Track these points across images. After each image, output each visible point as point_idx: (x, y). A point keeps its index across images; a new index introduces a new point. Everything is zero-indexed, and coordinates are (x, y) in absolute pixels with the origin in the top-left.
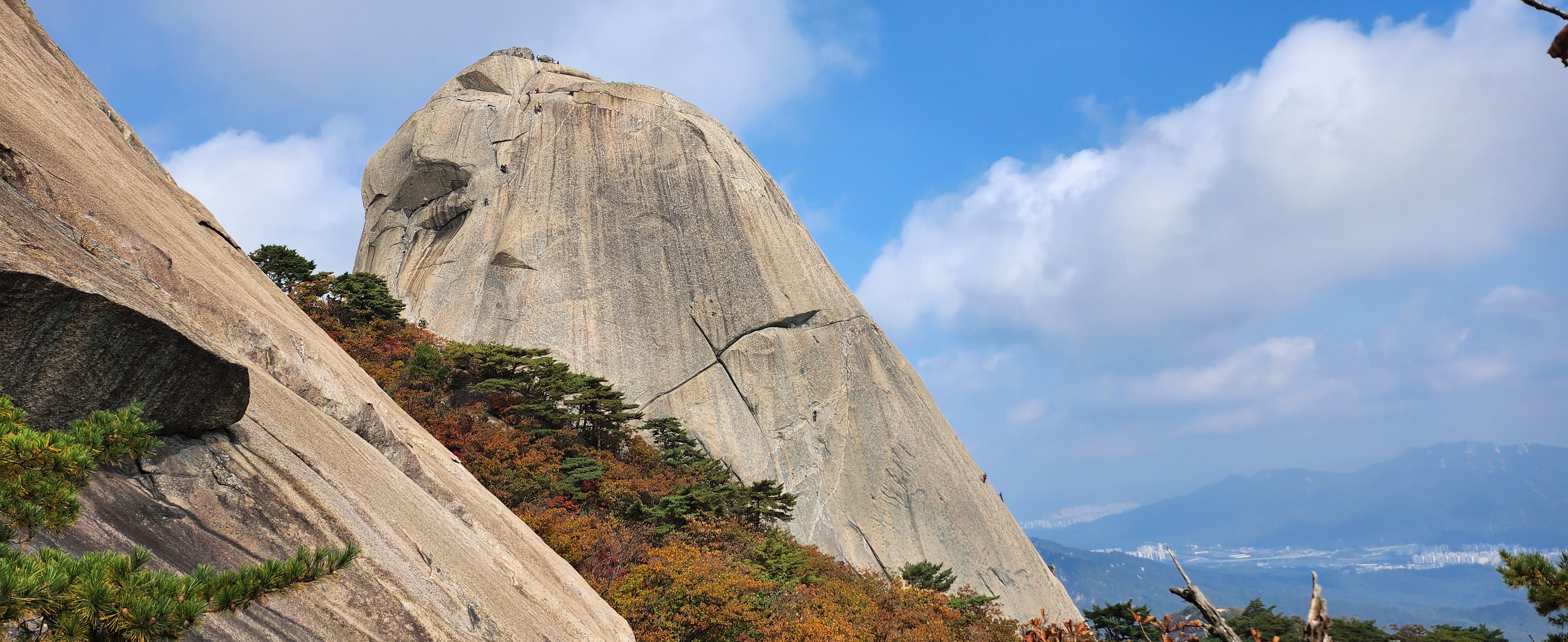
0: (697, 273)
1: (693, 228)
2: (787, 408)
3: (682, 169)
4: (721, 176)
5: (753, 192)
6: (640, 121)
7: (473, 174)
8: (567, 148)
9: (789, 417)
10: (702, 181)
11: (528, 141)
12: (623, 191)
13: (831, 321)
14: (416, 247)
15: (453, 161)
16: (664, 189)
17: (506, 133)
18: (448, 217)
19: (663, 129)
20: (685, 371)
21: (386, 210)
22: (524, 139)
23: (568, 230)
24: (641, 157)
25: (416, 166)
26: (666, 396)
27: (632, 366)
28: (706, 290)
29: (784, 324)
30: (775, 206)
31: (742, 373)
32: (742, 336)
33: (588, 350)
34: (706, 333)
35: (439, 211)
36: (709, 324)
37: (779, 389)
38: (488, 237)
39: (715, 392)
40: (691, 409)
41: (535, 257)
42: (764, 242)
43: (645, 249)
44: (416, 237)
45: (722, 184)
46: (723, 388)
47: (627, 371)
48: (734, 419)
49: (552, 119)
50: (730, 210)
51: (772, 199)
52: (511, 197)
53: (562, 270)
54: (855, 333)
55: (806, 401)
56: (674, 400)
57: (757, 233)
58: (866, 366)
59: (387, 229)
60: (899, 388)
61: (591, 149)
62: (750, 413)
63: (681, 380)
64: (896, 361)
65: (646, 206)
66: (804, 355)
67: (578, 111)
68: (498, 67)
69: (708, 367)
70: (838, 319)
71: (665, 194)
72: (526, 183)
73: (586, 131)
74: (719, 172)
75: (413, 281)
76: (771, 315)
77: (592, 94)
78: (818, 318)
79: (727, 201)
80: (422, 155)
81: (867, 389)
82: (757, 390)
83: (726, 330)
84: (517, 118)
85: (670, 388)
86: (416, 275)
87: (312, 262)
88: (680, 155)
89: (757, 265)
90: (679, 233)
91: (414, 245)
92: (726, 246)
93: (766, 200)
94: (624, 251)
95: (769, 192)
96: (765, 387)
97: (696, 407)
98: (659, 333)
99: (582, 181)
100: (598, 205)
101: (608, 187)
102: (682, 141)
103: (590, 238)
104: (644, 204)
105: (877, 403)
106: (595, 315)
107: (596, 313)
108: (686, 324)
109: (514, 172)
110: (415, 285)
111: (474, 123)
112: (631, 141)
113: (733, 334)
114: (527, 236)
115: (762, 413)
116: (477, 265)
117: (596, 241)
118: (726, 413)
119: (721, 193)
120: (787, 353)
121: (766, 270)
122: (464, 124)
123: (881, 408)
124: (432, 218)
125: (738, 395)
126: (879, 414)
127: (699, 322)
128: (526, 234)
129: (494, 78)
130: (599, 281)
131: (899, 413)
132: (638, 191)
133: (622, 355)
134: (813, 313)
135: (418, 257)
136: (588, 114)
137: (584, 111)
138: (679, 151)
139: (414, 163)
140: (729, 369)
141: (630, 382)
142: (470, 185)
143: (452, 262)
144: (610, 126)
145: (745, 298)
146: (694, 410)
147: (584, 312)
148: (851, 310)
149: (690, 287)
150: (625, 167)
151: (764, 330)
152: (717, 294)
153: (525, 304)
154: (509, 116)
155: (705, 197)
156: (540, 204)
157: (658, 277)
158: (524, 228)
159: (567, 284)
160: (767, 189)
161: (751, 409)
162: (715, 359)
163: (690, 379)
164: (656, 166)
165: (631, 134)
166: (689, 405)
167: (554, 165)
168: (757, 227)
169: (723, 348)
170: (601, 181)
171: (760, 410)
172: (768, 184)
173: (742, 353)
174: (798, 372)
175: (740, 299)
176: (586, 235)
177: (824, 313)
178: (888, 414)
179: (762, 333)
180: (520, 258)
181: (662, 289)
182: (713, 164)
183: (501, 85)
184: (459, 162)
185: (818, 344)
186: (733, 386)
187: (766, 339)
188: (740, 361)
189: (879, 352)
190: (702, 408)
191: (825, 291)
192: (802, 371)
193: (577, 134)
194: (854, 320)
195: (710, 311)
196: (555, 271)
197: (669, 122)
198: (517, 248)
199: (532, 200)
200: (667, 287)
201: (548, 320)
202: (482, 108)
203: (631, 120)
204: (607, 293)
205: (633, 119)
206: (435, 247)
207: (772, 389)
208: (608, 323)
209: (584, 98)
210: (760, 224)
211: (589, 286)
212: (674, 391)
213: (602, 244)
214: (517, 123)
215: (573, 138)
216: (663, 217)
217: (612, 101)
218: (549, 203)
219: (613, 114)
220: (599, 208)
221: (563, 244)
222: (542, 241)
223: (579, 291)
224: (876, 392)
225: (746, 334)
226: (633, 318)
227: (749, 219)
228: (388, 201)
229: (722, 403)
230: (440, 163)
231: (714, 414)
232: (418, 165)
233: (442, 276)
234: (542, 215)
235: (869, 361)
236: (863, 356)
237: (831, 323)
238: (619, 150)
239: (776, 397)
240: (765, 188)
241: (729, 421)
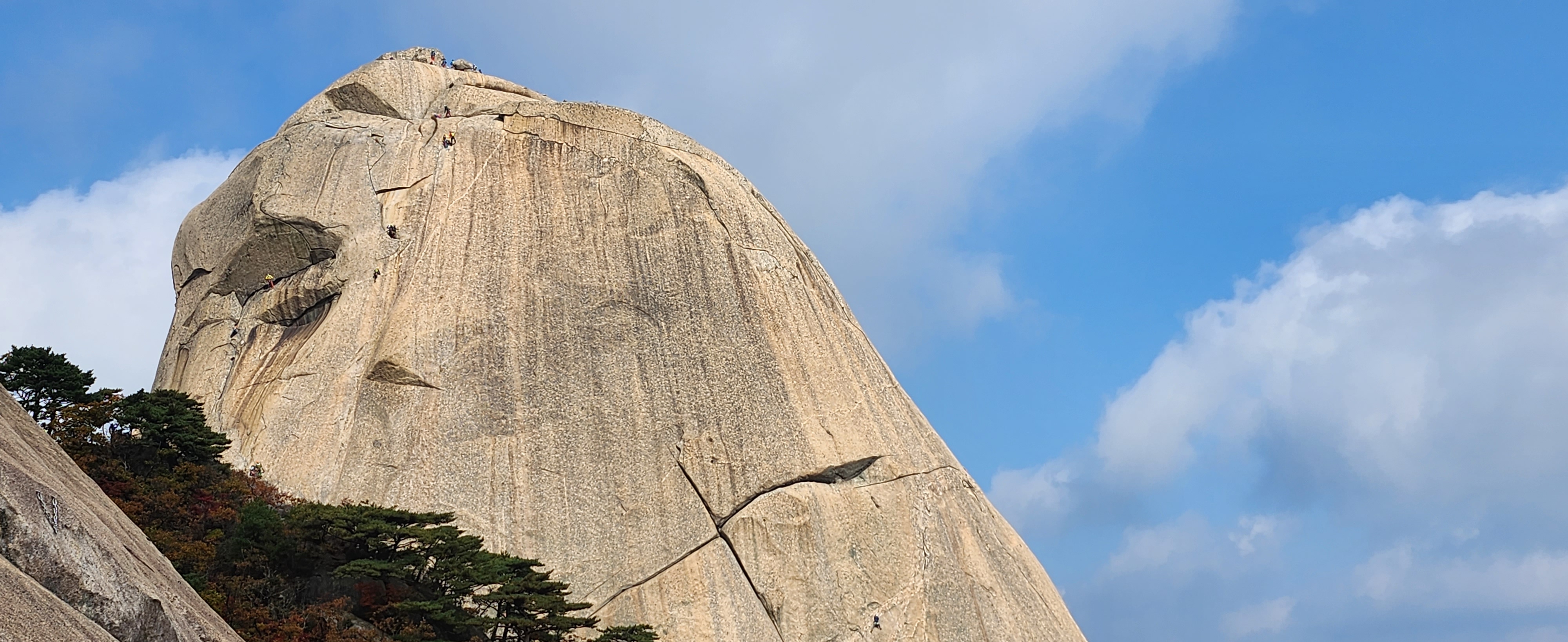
0: (689, 396)
1: (684, 324)
2: (828, 612)
3: (669, 234)
4: (729, 245)
5: (778, 271)
6: (606, 160)
7: (345, 241)
8: (492, 201)
9: (831, 627)
10: (700, 252)
11: (433, 190)
12: (576, 267)
13: (899, 474)
14: (251, 352)
15: (315, 219)
16: (641, 266)
17: (398, 178)
18: (304, 306)
19: (642, 173)
20: (666, 550)
21: (209, 293)
22: (426, 187)
23: (489, 327)
24: (606, 215)
25: (258, 226)
26: (635, 589)
27: (583, 541)
28: (703, 423)
29: (825, 477)
30: (814, 294)
31: (756, 555)
32: (758, 495)
33: (515, 515)
34: (700, 490)
35: (290, 296)
36: (706, 476)
37: (816, 582)
38: (365, 336)
39: (713, 585)
40: (675, 612)
41: (437, 369)
42: (794, 348)
43: (609, 358)
44: (253, 335)
45: (731, 259)
46: (726, 578)
47: (576, 549)
48: (743, 629)
49: (469, 157)
50: (743, 298)
51: (808, 282)
52: (403, 275)
53: (478, 389)
54: (938, 494)
55: (858, 601)
56: (649, 596)
57: (784, 335)
58: (955, 546)
59: (207, 323)
60: (1009, 583)
61: (528, 202)
62: (768, 619)
63: (661, 564)
64: (1003, 539)
65: (611, 291)
66: (856, 527)
67: (511, 145)
68: (389, 78)
69: (703, 545)
70: (911, 471)
71: (642, 272)
72: (426, 254)
73: (522, 175)
74: (726, 240)
75: (245, 403)
76: (805, 463)
77: (532, 120)
78: (877, 469)
79: (739, 283)
80: (268, 209)
81: (956, 584)
82: (781, 583)
83: (733, 486)
84: (416, 155)
85: (642, 578)
86: (250, 395)
87: (89, 373)
88: (666, 213)
89: (783, 384)
90: (662, 333)
91: (249, 348)
92: (735, 353)
93: (799, 284)
94: (576, 360)
95: (803, 271)
96: (794, 578)
97: (682, 608)
98: (627, 489)
99: (513, 252)
100: (537, 289)
101: (554, 261)
102: (671, 192)
103: (523, 339)
104: (608, 288)
105: (973, 606)
106: (527, 461)
107: (528, 456)
108: (670, 474)
109: (408, 237)
110: (248, 411)
111: (349, 162)
112: (591, 191)
113: (744, 493)
114: (425, 336)
115: (788, 620)
116: (345, 379)
117: (532, 344)
118: (730, 619)
119: (730, 271)
120: (829, 524)
121: (798, 392)
122: (335, 162)
123: (979, 614)
124: (279, 306)
125: (750, 589)
126: (976, 625)
127: (690, 473)
128: (423, 332)
129: (383, 94)
130: (536, 407)
131: (1007, 623)
132: (600, 267)
133: (568, 523)
134: (870, 461)
135: (255, 367)
136: (527, 149)
137: (519, 144)
138: (665, 207)
139: (255, 222)
140: (736, 548)
141: (579, 566)
142: (339, 257)
143: (307, 374)
144: (559, 168)
145: (763, 435)
146: (680, 613)
147: (510, 455)
148: (931, 456)
149: (677, 417)
150: (581, 230)
151: (793, 486)
152: (720, 429)
153: (418, 442)
154: (404, 151)
155: (704, 278)
156: (447, 286)
157: (628, 401)
158: (421, 323)
159: (485, 411)
160: (801, 266)
161: (770, 613)
162: (715, 532)
163: (674, 563)
164: (629, 229)
165: (592, 180)
166: (672, 605)
167: (471, 226)
168: (785, 325)
169: (727, 514)
170: (543, 252)
171: (785, 616)
172: (802, 258)
173: (758, 523)
174: (846, 554)
175: (755, 438)
176: (517, 334)
177: (888, 461)
178: (990, 623)
179: (789, 490)
180: (412, 370)
181: (634, 420)
182: (717, 228)
183: (393, 105)
184: (323, 220)
185: (879, 511)
186: (743, 576)
187: (795, 502)
188: (754, 535)
189: (975, 524)
190: (693, 610)
191: (890, 425)
192: (853, 553)
193: (508, 179)
194: (937, 472)
195: (708, 456)
196: (467, 390)
197: (650, 162)
198: (409, 355)
199: (435, 280)
200: (641, 416)
201: (453, 467)
202: (364, 139)
203: (592, 159)
204: (547, 426)
205: (595, 157)
206: (281, 351)
207: (805, 581)
208: (547, 473)
209: (521, 125)
210: (789, 320)
211: (519, 414)
212: (649, 582)
213: (541, 349)
214: (415, 162)
215: (501, 186)
216: (638, 308)
217: (564, 131)
218: (461, 284)
219: (564, 150)
220: (539, 293)
221: (481, 348)
222: (448, 344)
223: (504, 422)
224: (971, 589)
225: (764, 492)
226: (586, 464)
227: (772, 313)
228: (212, 279)
229: (724, 602)
230: (295, 223)
231: (711, 619)
232: (261, 225)
233: (290, 396)
234: (449, 304)
235: (960, 538)
236: (950, 530)
237: (900, 477)
238: (572, 205)
239: (810, 594)
240: (798, 265)
241: (735, 632)
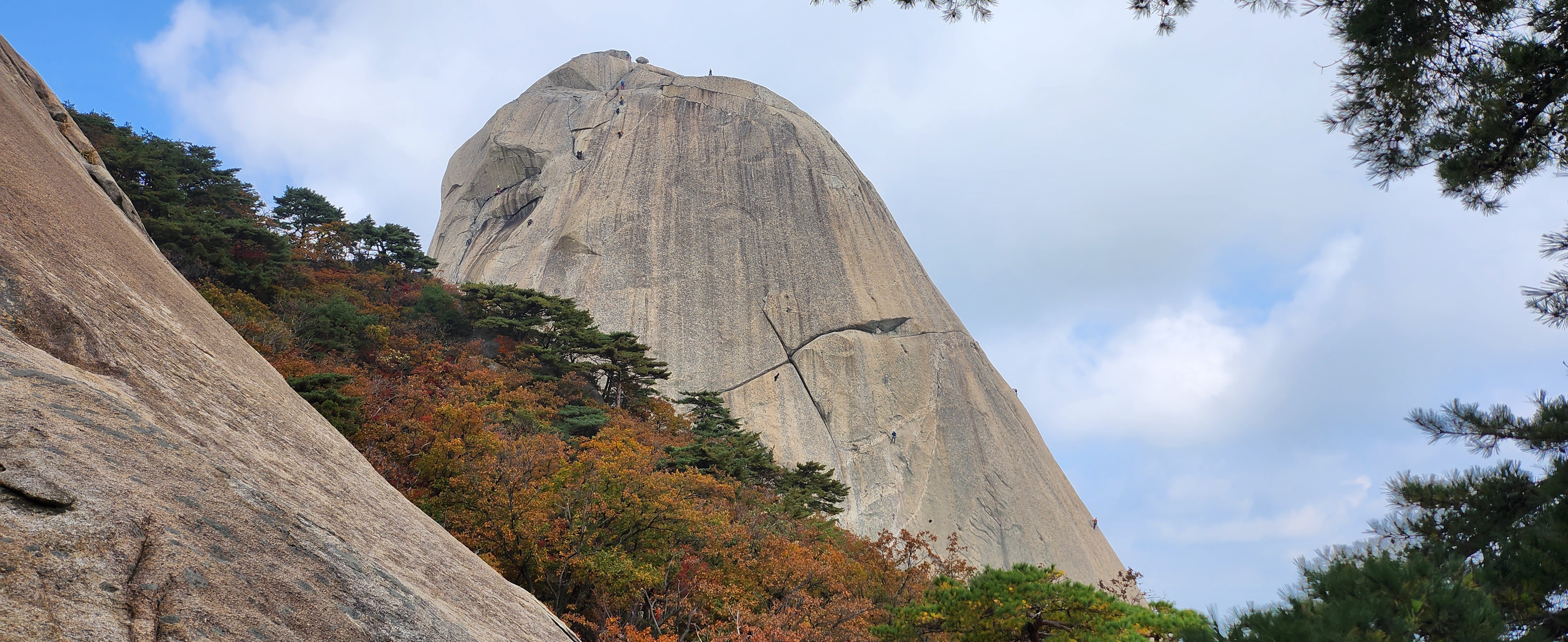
0: (774, 267)
1: (775, 221)
2: (864, 418)
3: (768, 162)
4: (811, 170)
5: (845, 190)
6: (730, 114)
7: (548, 161)
8: (648, 137)
9: (866, 429)
10: (789, 174)
11: (609, 130)
12: (703, 180)
13: (923, 330)
14: (482, 235)
15: (528, 147)
16: (747, 181)
17: (587, 122)
18: (519, 206)
19: (753, 122)
20: (750, 368)
21: (460, 200)
22: (605, 128)
23: (639, 216)
24: (726, 148)
25: (492, 152)
26: (726, 393)
27: (693, 360)
28: (782, 285)
29: (867, 328)
30: (869, 208)
31: (815, 376)
32: (818, 336)
33: (646, 340)
34: (777, 329)
35: (510, 199)
36: (782, 320)
37: (857, 397)
38: (554, 223)
39: (782, 393)
40: (754, 409)
41: (600, 243)
42: (853, 241)
43: (720, 240)
44: (485, 225)
45: (811, 179)
46: (792, 389)
47: (687, 365)
48: (802, 423)
49: (637, 110)
50: (818, 205)
51: (866, 199)
52: (584, 183)
53: (628, 256)
54: (950, 347)
55: (887, 413)
56: (736, 398)
57: (846, 232)
58: (961, 383)
59: (458, 218)
60: (1000, 413)
61: (673, 139)
62: (821, 419)
63: (746, 377)
64: (998, 385)
65: (725, 196)
66: (889, 364)
67: (666, 104)
68: (590, 65)
69: (777, 367)
70: (931, 330)
71: (747, 185)
72: (600, 169)
73: (671, 122)
74: (808, 167)
75: (474, 266)
76: (854, 316)
77: (682, 88)
78: (908, 326)
79: (815, 196)
80: (498, 141)
81: (960, 408)
82: (831, 396)
83: (801, 328)
84: (600, 108)
85: (732, 385)
86: (477, 261)
88: (768, 148)
89: (842, 263)
90: (758, 226)
91: (481, 233)
92: (809, 241)
93: (859, 199)
94: (697, 240)
95: (863, 192)
96: (841, 393)
97: (759, 407)
98: (726, 326)
99: (659, 170)
100: (673, 193)
101: (687, 175)
102: (772, 135)
103: (661, 225)
104: (723, 194)
105: (971, 424)
106: (658, 304)
107: (658, 301)
108: (756, 319)
109: (590, 158)
110: (475, 270)
111: (556, 112)
112: (718, 133)
113: (808, 333)
114: (594, 220)
115: (835, 422)
116: (539, 250)
117: (667, 229)
118: (792, 416)
119: (810, 188)
120: (869, 359)
121: (853, 270)
122: (546, 112)
123: (976, 430)
124: (503, 206)
125: (809, 398)
126: (973, 437)
127: (771, 318)
128: (593, 218)
129: (585, 75)
130: (666, 270)
131: (996, 438)
132: (718, 181)
133: (683, 347)
134: (902, 321)
135: (483, 244)
136: (677, 107)
137: (672, 104)
138: (767, 143)
139: (491, 149)
140: (801, 370)
141: (688, 376)
142: (544, 171)
143: (515, 247)
144: (697, 119)
145: (825, 296)
146: (757, 410)
147: (647, 300)
148: (947, 322)
149: (764, 281)
150: (708, 157)
151: (844, 332)
152: (794, 290)
153: (584, 289)
154: (593, 106)
155: (791, 191)
156: (612, 190)
157: (731, 268)
158: (592, 212)
159: (631, 271)
160: (862, 189)
161: (823, 416)
162: (786, 358)
163: (756, 377)
164: (741, 157)
165: (719, 127)
166: (752, 405)
167: (633, 152)
168: (847, 226)
169: (796, 347)
170: (680, 169)
171: (833, 418)
172: (863, 184)
173: (817, 353)
174: (880, 381)
175: (820, 297)
176: (657, 221)
177: (915, 321)
178: (983, 437)
179: (841, 334)
180: (583, 243)
181: (734, 282)
182: (802, 159)
183: (592, 82)
184: (534, 147)
185: (906, 355)
186: (804, 389)
187: (845, 341)
188: (814, 362)
189: (977, 371)
190: (766, 409)
191: (919, 299)
192: (885, 381)
193: (661, 124)
194: (951, 334)
195: (784, 307)
196: (620, 257)
197: (760, 115)
198: (582, 232)
199: (605, 186)
200: (740, 279)
201: (606, 306)
202: (568, 99)
203: (721, 114)
204: (673, 283)
205: (723, 113)
206: (501, 234)
207: (849, 396)
208: (671, 313)
209: (674, 92)
210: (850, 222)
211: (655, 274)
212: (737, 389)
213: (673, 231)
214: (600, 112)
215: (656, 128)
216: (743, 208)
217: (703, 95)
218: (622, 189)
219: (702, 107)
220: (674, 195)
221: (631, 230)
222: (610, 226)
223: (644, 278)
224: (971, 413)
225: (823, 334)
226: (698, 309)
227: (838, 217)
228: (461, 191)
229: (790, 404)
230: (515, 149)
231: (779, 416)
232: (494, 151)
233: (502, 261)
234: (613, 201)
235: (965, 379)
236: (958, 372)
237: (923, 333)
238: (703, 141)
239: (852, 405)
240: (859, 188)
241: (795, 425)
